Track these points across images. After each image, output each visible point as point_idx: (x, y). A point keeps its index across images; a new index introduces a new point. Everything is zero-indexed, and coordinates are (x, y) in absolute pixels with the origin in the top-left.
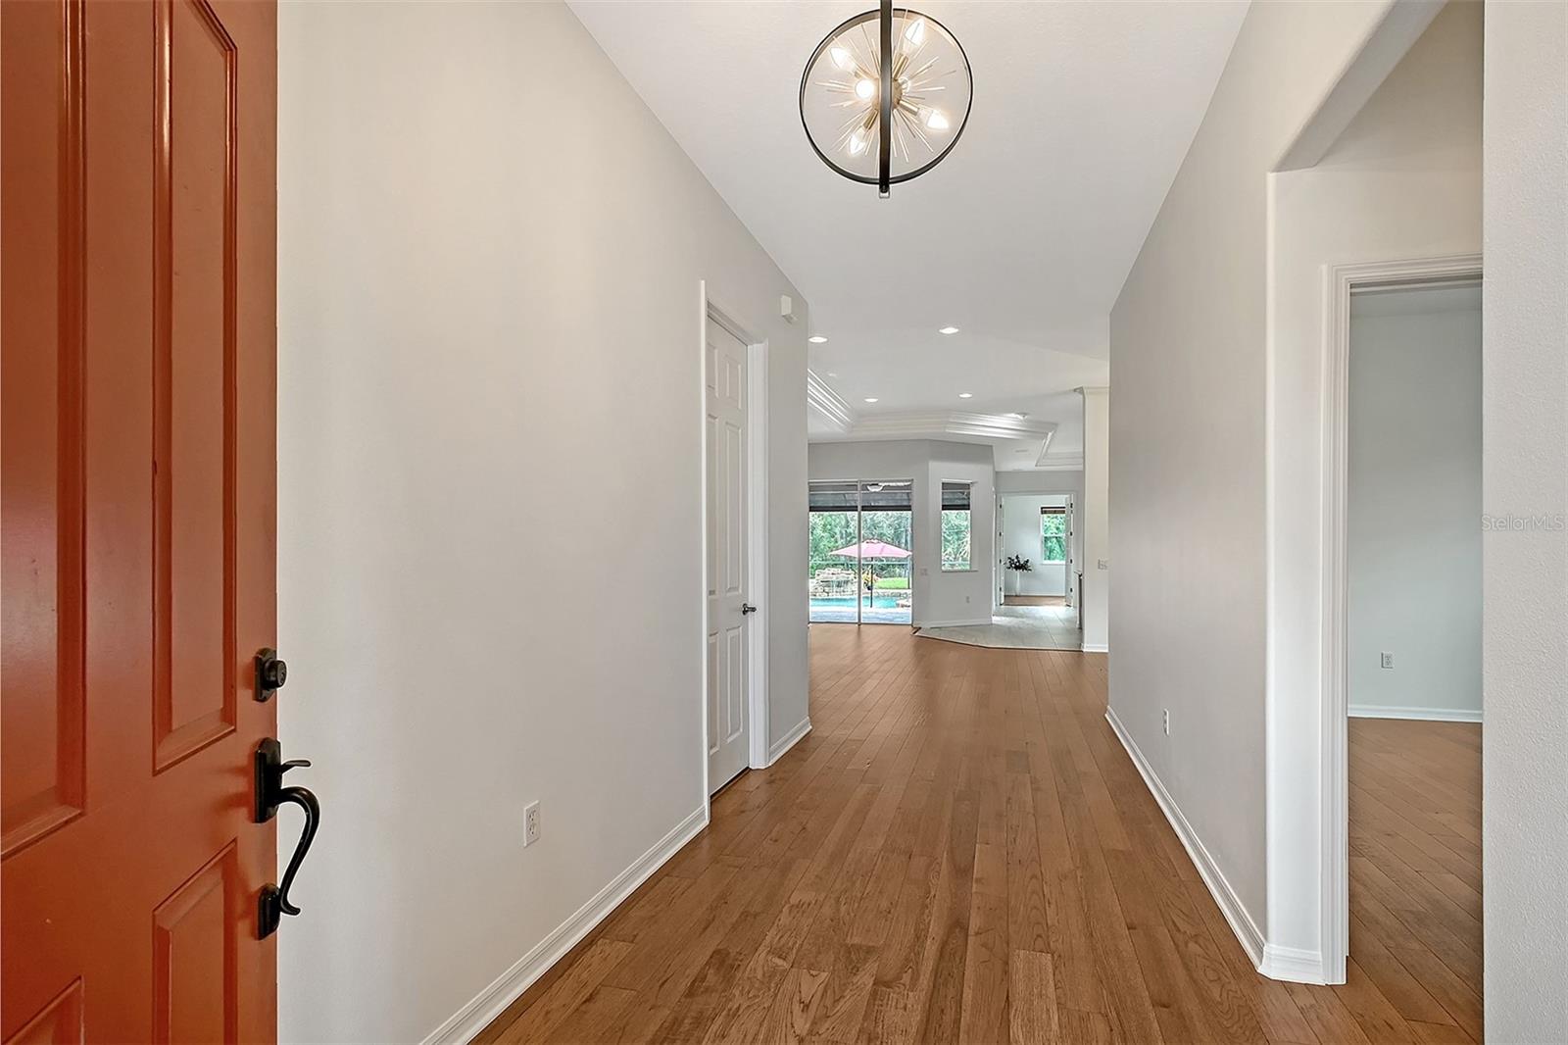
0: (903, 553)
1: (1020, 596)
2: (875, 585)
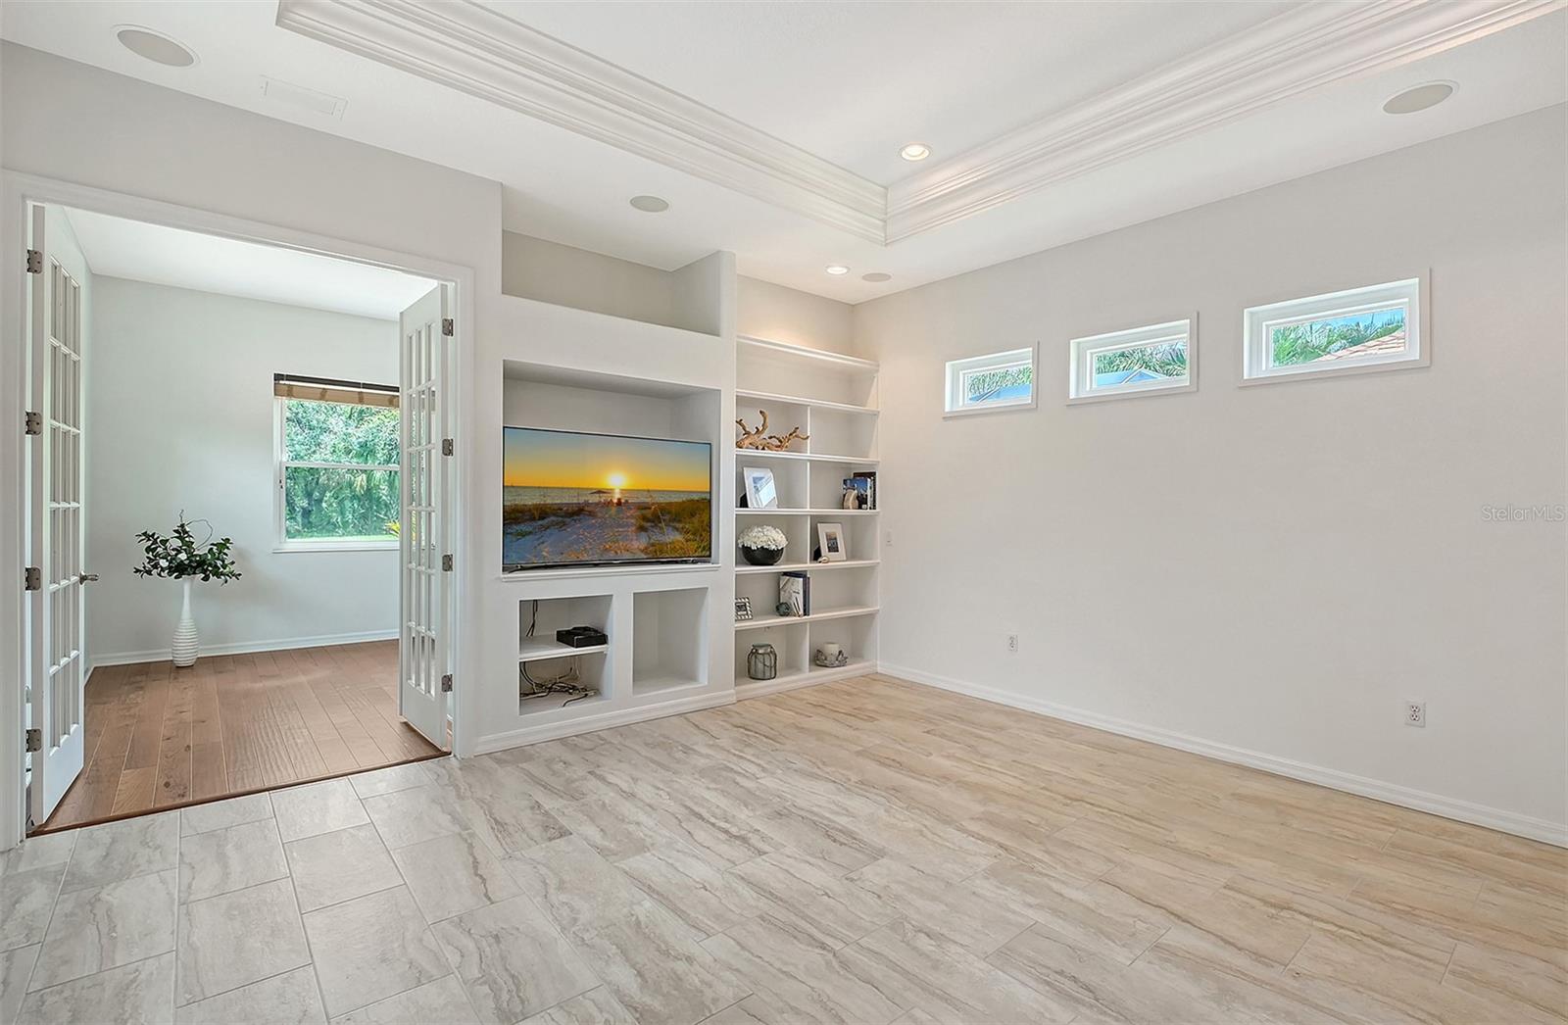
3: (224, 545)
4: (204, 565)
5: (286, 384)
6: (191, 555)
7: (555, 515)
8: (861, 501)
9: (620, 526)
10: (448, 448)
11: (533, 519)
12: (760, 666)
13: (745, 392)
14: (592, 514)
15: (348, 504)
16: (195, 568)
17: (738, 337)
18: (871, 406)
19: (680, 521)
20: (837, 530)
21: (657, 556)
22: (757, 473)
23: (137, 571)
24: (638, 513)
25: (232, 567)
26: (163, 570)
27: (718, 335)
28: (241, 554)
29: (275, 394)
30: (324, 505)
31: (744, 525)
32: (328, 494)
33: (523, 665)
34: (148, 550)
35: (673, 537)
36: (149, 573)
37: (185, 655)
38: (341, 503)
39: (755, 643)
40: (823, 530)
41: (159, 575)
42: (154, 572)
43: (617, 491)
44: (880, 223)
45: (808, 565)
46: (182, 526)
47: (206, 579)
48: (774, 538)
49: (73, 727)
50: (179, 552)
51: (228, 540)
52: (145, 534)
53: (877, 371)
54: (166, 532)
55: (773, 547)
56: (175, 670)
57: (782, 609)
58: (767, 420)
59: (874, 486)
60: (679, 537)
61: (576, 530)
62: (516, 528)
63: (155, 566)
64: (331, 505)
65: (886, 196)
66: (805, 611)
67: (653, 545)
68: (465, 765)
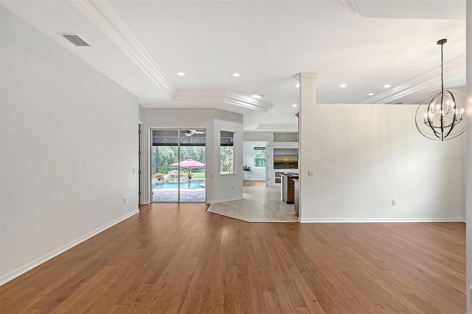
0: (202, 165)
1: (247, 181)
2: (192, 177)
3: (249, 168)
4: (247, 170)
5: (255, 148)
9: (286, 165)
10: (269, 157)
14: (283, 163)
15: (263, 163)
19: (294, 164)
23: (242, 170)
24: (289, 163)
25: (250, 170)
26: (244, 170)
29: (254, 150)
30: (259, 163)
32: (260, 161)
33: (275, 179)
34: (243, 168)
35: (293, 166)
38: (262, 163)
43: (286, 161)
46: (246, 165)
52: (243, 166)
61: (281, 165)
62: (275, 165)
67: (290, 167)
68: (270, 187)
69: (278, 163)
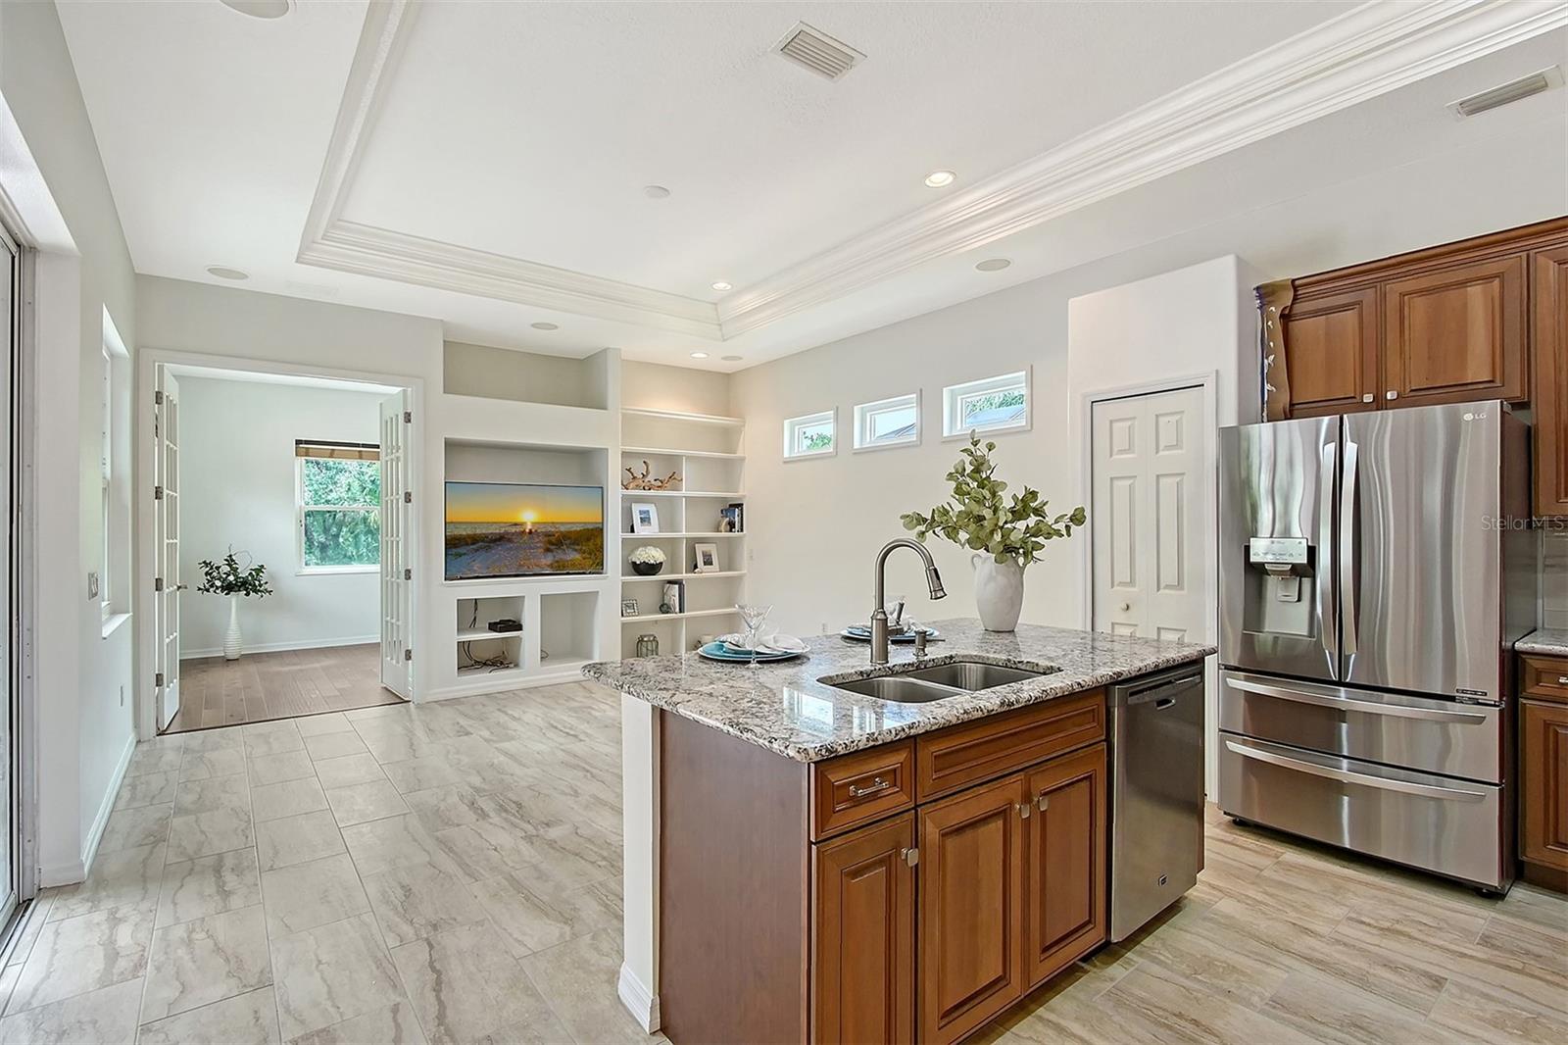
3: (260, 570)
4: (246, 584)
5: (304, 447)
6: (237, 578)
7: (483, 541)
8: (732, 525)
9: (531, 548)
10: (408, 498)
11: (467, 544)
12: (644, 650)
13: (628, 448)
14: (510, 540)
15: (362, 538)
16: (240, 587)
17: (622, 409)
18: (739, 454)
19: (578, 545)
20: (712, 549)
21: (560, 569)
22: (644, 507)
23: (199, 589)
24: (546, 539)
25: (266, 586)
26: (217, 588)
27: (605, 409)
28: (272, 577)
29: (297, 455)
30: (341, 540)
31: (629, 546)
32: (344, 529)
33: (460, 644)
34: (207, 574)
35: (573, 556)
36: (208, 590)
37: (232, 653)
38: (356, 537)
39: (642, 634)
40: (700, 549)
41: (215, 592)
42: (211, 590)
43: (529, 524)
44: (718, 327)
45: (683, 575)
46: (230, 556)
47: (248, 594)
48: (654, 555)
49: (175, 681)
50: (229, 575)
51: (262, 566)
52: (204, 562)
53: (744, 426)
54: (219, 561)
55: (652, 562)
56: (228, 661)
57: (664, 608)
58: (650, 467)
59: (742, 514)
60: (578, 556)
61: (499, 551)
62: (454, 551)
63: (212, 586)
64: (347, 540)
65: (716, 310)
66: (680, 609)
67: (557, 562)
68: (419, 706)
69: (474, 540)
